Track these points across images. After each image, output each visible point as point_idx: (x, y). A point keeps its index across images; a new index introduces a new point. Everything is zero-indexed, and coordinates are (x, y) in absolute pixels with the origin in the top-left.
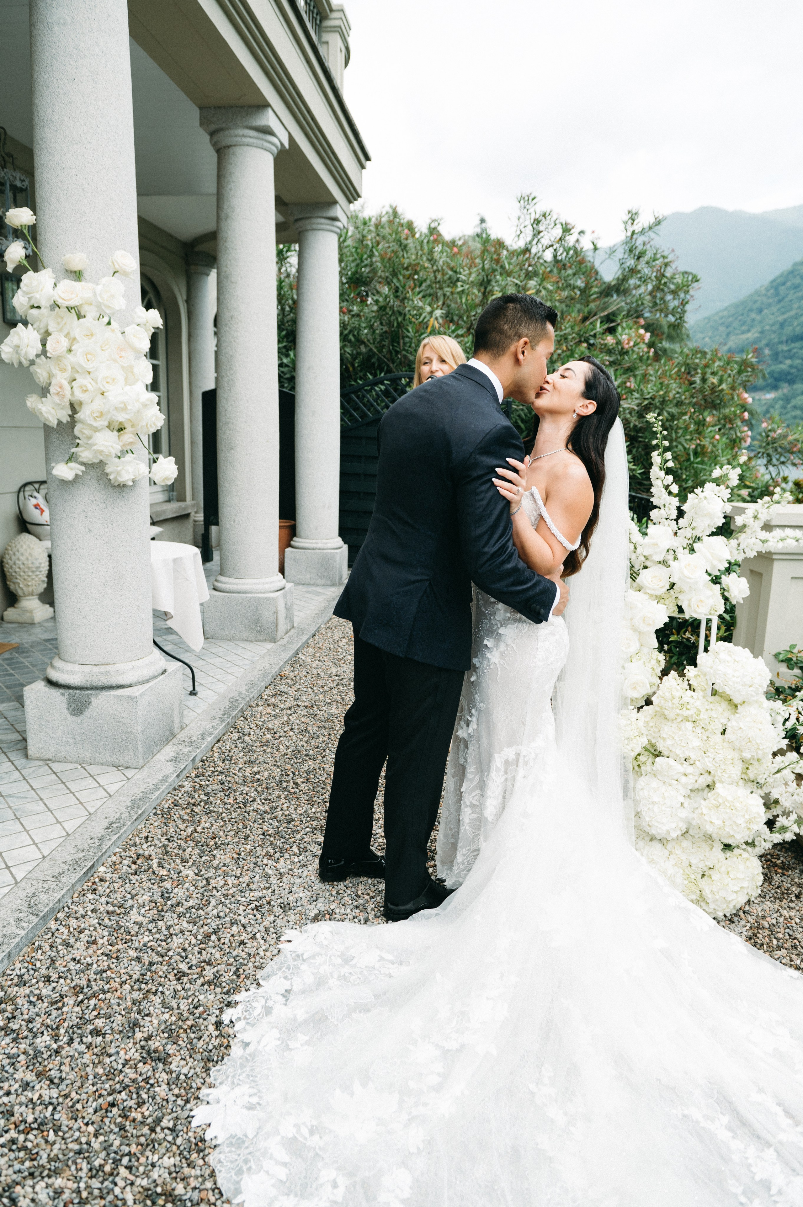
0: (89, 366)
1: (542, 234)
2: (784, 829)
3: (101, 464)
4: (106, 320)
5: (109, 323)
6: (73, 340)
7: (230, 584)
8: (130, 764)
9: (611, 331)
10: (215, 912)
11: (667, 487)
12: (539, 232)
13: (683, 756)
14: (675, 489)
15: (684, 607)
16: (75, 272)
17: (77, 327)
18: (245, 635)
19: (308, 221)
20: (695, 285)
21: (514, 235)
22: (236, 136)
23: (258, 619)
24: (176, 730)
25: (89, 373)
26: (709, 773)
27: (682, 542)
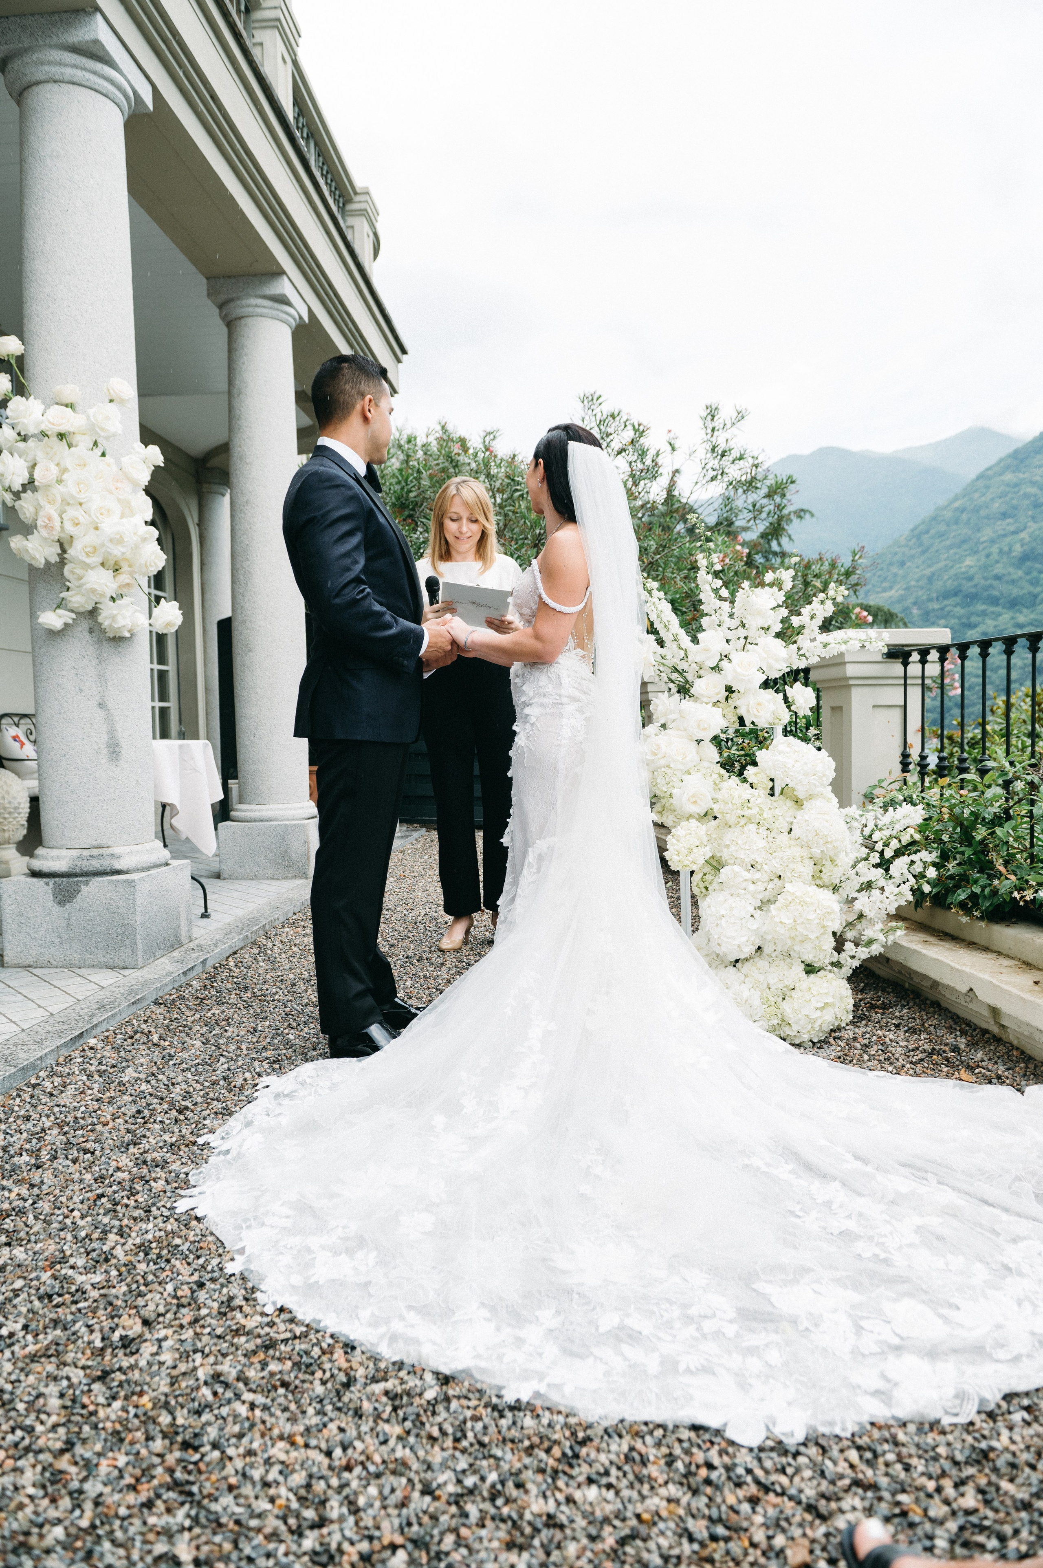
0: (82, 497)
1: (611, 437)
2: (870, 942)
3: (93, 613)
5: (103, 455)
6: (65, 470)
7: (249, 809)
8: (127, 964)
10: (226, 1066)
11: (716, 591)
12: (608, 435)
13: (748, 861)
14: (725, 593)
15: (746, 717)
17: (68, 456)
18: (270, 872)
20: (792, 486)
22: (248, 306)
23: (286, 852)
24: (184, 939)
25: (81, 504)
26: (779, 877)
27: (735, 644)
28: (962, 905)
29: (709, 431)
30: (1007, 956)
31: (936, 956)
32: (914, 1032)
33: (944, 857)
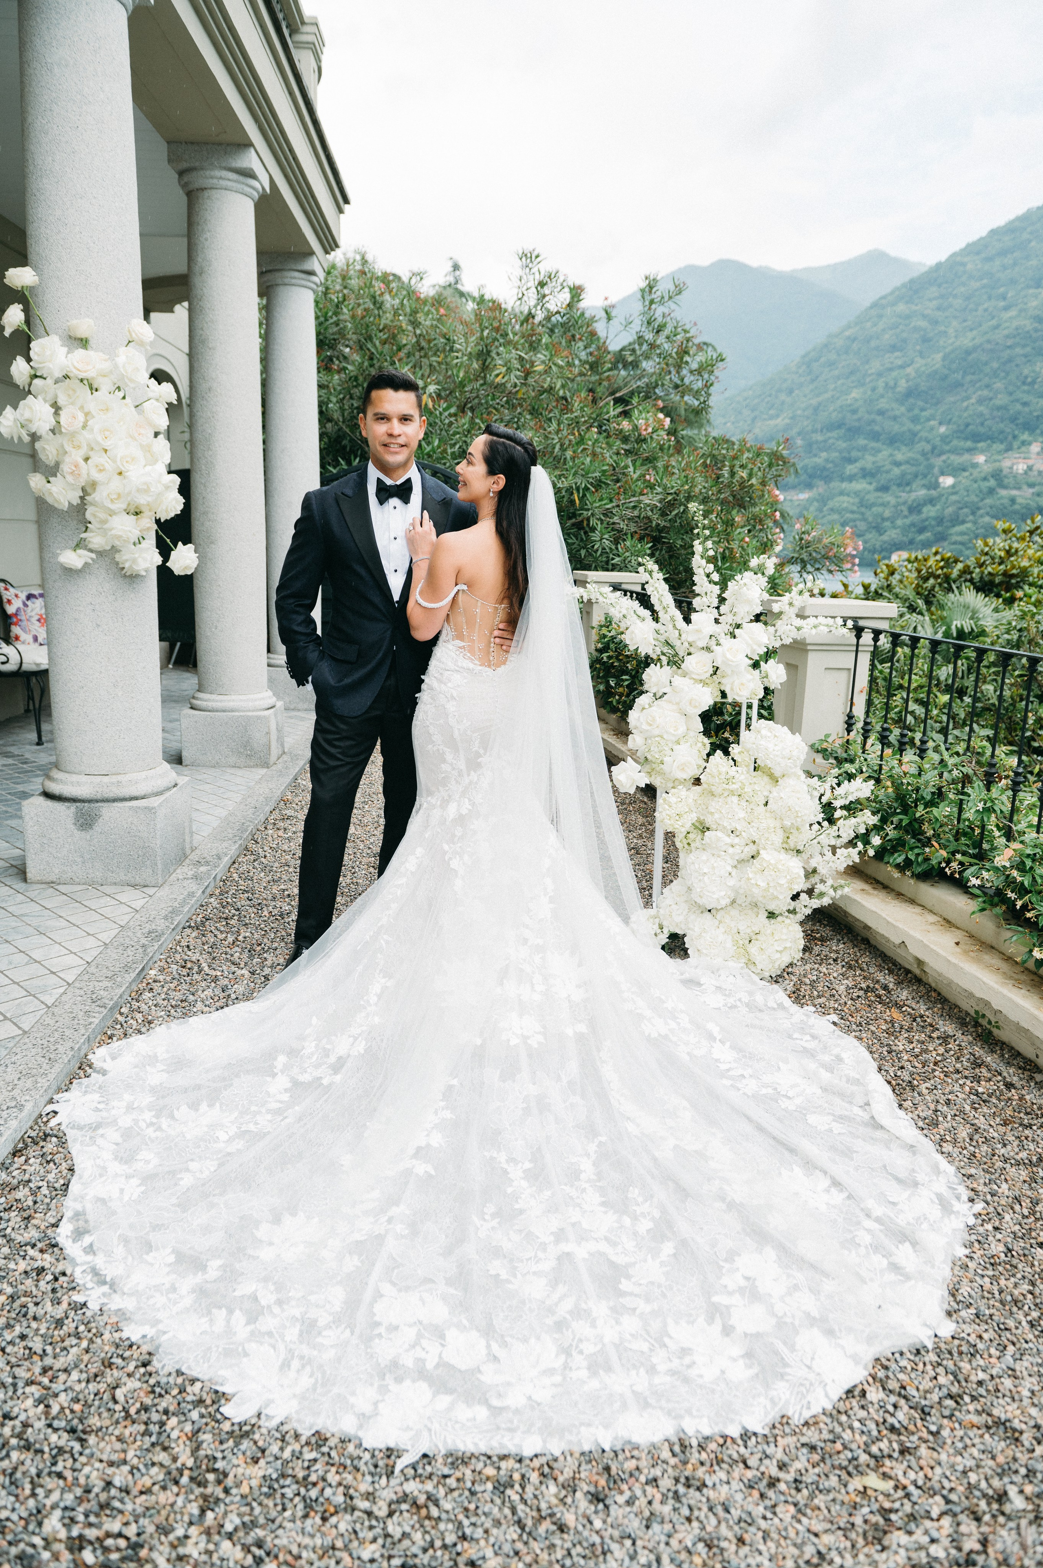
0: (107, 444)
1: (547, 299)
3: (114, 551)
4: (121, 394)
5: (124, 398)
6: (89, 415)
7: (213, 701)
8: (148, 883)
9: (626, 414)
11: (708, 576)
12: (544, 296)
13: (729, 828)
14: (716, 577)
15: (728, 692)
16: (82, 340)
17: (92, 402)
18: (232, 760)
19: (278, 274)
20: (720, 364)
21: (516, 298)
22: (212, 178)
23: (248, 742)
24: (188, 851)
25: (106, 451)
26: (754, 842)
27: (723, 628)
28: (897, 866)
29: (647, 303)
30: (931, 911)
31: (874, 909)
32: (850, 967)
33: (884, 820)
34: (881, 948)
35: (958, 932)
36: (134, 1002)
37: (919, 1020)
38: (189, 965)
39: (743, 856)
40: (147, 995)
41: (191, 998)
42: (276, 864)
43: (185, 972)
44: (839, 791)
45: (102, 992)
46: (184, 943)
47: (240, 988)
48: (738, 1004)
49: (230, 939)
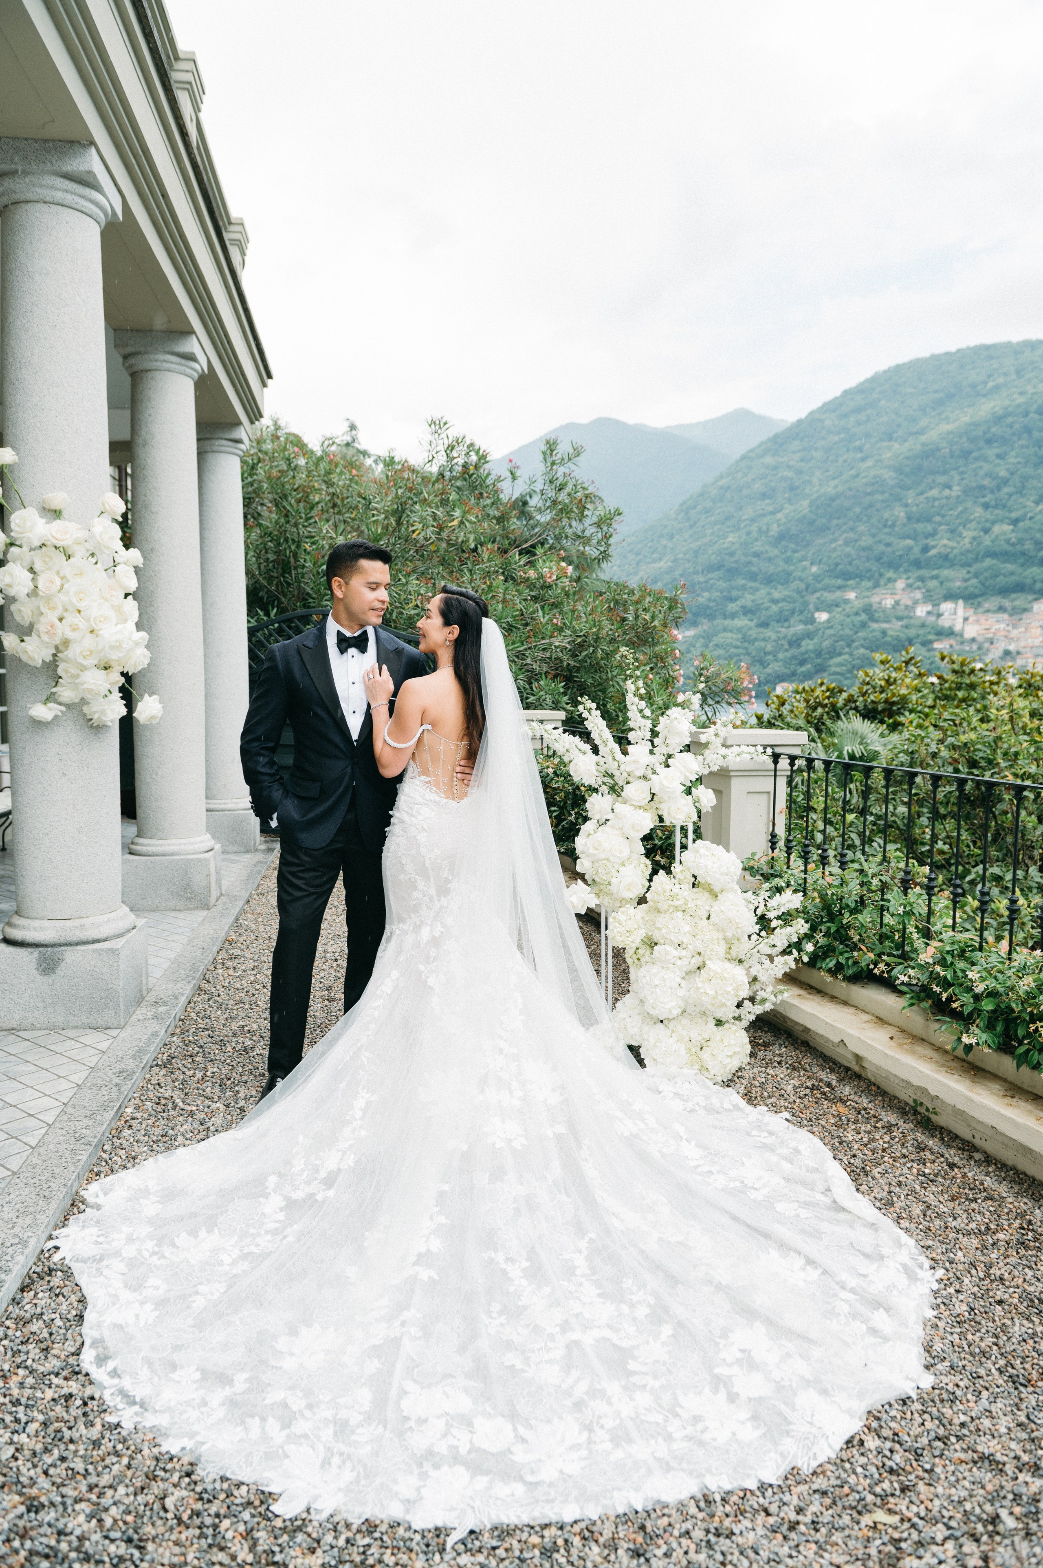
0: (80, 606)
1: (454, 460)
2: (764, 1001)
3: (81, 705)
4: (94, 560)
5: (96, 563)
6: (65, 579)
7: (149, 845)
8: (110, 1025)
9: (531, 564)
11: (641, 711)
13: (677, 941)
14: (648, 712)
15: (664, 816)
16: (56, 511)
17: (67, 568)
18: (173, 903)
19: (209, 442)
20: (617, 518)
21: (426, 460)
22: (156, 361)
23: (188, 885)
24: (145, 993)
25: (79, 611)
26: (700, 954)
27: (659, 758)
28: (829, 971)
29: (549, 464)
30: (864, 1011)
31: (811, 1011)
32: (794, 1069)
33: (813, 929)
34: (820, 1049)
35: (890, 1028)
36: (115, 1140)
37: (863, 1112)
38: (163, 1101)
39: (690, 968)
40: (126, 1132)
41: (171, 1132)
42: (231, 1002)
43: (160, 1108)
44: (772, 903)
45: (84, 1131)
46: (154, 1082)
47: (218, 1120)
48: (697, 1108)
49: (199, 1075)
